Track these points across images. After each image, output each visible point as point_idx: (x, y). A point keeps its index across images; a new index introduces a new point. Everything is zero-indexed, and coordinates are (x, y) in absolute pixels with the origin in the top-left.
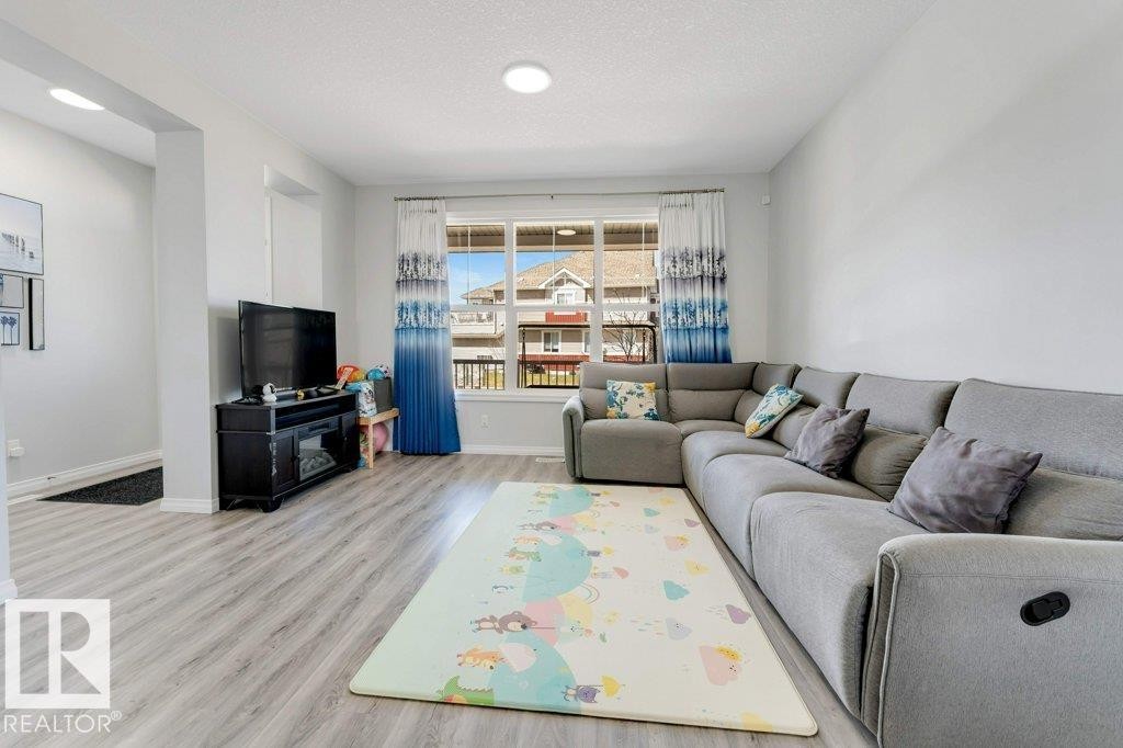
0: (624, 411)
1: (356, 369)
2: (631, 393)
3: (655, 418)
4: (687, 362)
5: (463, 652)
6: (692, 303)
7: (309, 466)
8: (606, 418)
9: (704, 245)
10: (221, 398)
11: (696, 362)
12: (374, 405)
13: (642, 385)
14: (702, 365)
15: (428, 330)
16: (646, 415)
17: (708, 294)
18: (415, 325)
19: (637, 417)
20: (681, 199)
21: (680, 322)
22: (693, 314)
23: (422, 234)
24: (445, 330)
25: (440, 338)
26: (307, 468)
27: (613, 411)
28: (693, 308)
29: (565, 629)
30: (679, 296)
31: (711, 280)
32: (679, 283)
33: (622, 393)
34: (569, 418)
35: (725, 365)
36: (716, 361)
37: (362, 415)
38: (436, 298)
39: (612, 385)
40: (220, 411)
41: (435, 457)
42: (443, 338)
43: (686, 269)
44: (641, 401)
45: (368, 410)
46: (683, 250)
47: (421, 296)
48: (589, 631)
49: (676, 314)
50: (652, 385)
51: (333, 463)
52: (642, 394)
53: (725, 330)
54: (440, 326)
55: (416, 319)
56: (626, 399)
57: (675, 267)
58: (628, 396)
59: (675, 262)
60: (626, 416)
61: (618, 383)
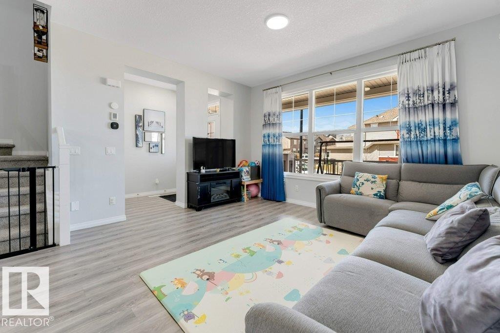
0: (360, 191)
1: (246, 162)
2: (367, 180)
3: (381, 197)
4: (420, 162)
5: (178, 278)
6: (424, 123)
7: (216, 198)
8: (349, 193)
9: (435, 81)
10: (189, 170)
11: (427, 163)
12: (249, 177)
13: (376, 176)
14: (431, 165)
15: (273, 145)
16: (374, 195)
17: (438, 115)
18: (268, 143)
19: (368, 196)
20: (415, 55)
21: (412, 136)
22: (425, 130)
23: (271, 103)
24: (280, 145)
25: (277, 149)
26: (214, 198)
27: (354, 190)
28: (424, 125)
29: (219, 288)
30: (412, 119)
31: (441, 106)
32: (412, 111)
33: (361, 180)
34: (318, 191)
35: (455, 166)
36: (446, 162)
37: (243, 180)
38: (276, 131)
39: (358, 175)
40: (188, 174)
41: (274, 202)
42: (279, 149)
43: (418, 101)
44: (373, 186)
45: (246, 179)
46: (416, 88)
47: (270, 131)
48: (227, 293)
49: (409, 131)
50: (385, 177)
51: (228, 198)
52: (375, 182)
53: (456, 140)
54: (278, 143)
55: (269, 141)
56: (363, 184)
57: (409, 100)
58: (365, 182)
59: (408, 97)
60: (361, 194)
61: (361, 174)
